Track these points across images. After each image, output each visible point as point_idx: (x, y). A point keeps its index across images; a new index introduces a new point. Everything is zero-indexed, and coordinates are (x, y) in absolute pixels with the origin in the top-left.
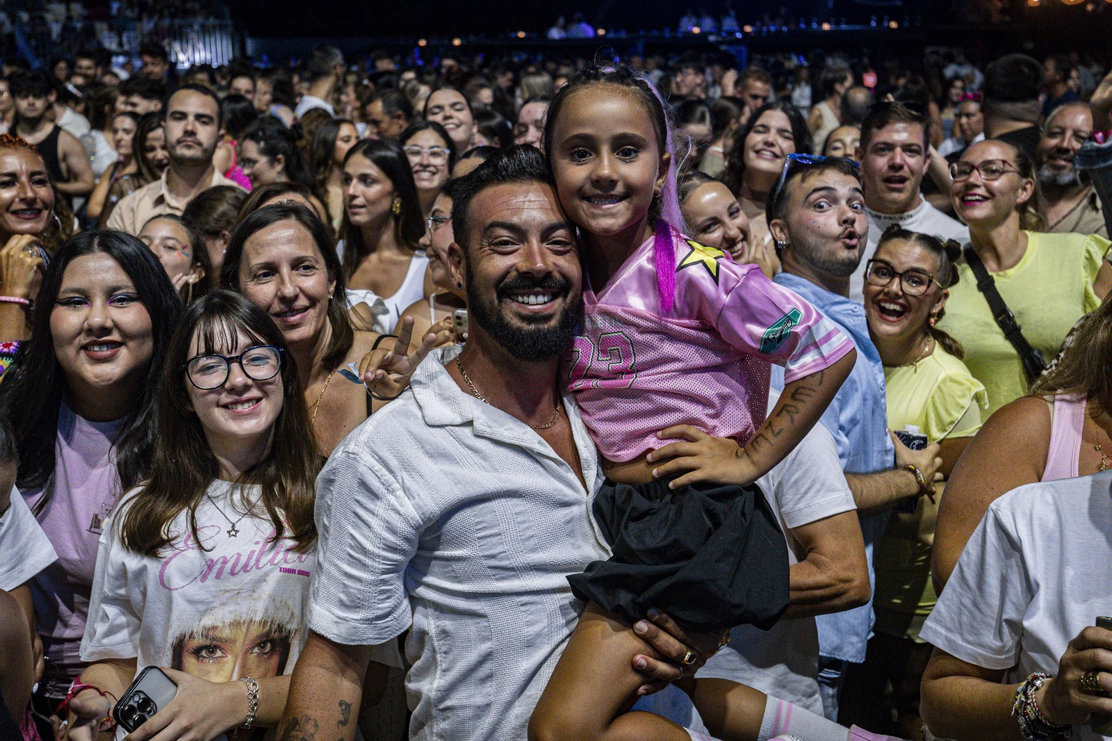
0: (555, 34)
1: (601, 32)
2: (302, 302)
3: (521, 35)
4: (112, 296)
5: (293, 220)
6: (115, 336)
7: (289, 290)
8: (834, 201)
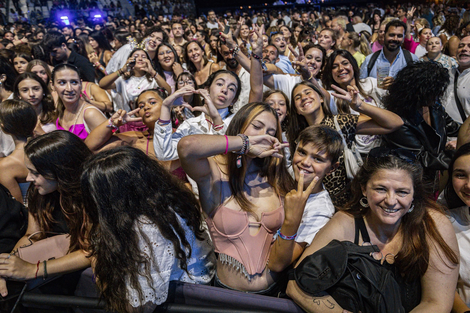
0: (275, 4)
1: (286, 3)
2: (197, 55)
3: (266, 4)
4: (167, 52)
5: (194, 42)
6: (169, 58)
7: (194, 53)
8: (280, 40)
